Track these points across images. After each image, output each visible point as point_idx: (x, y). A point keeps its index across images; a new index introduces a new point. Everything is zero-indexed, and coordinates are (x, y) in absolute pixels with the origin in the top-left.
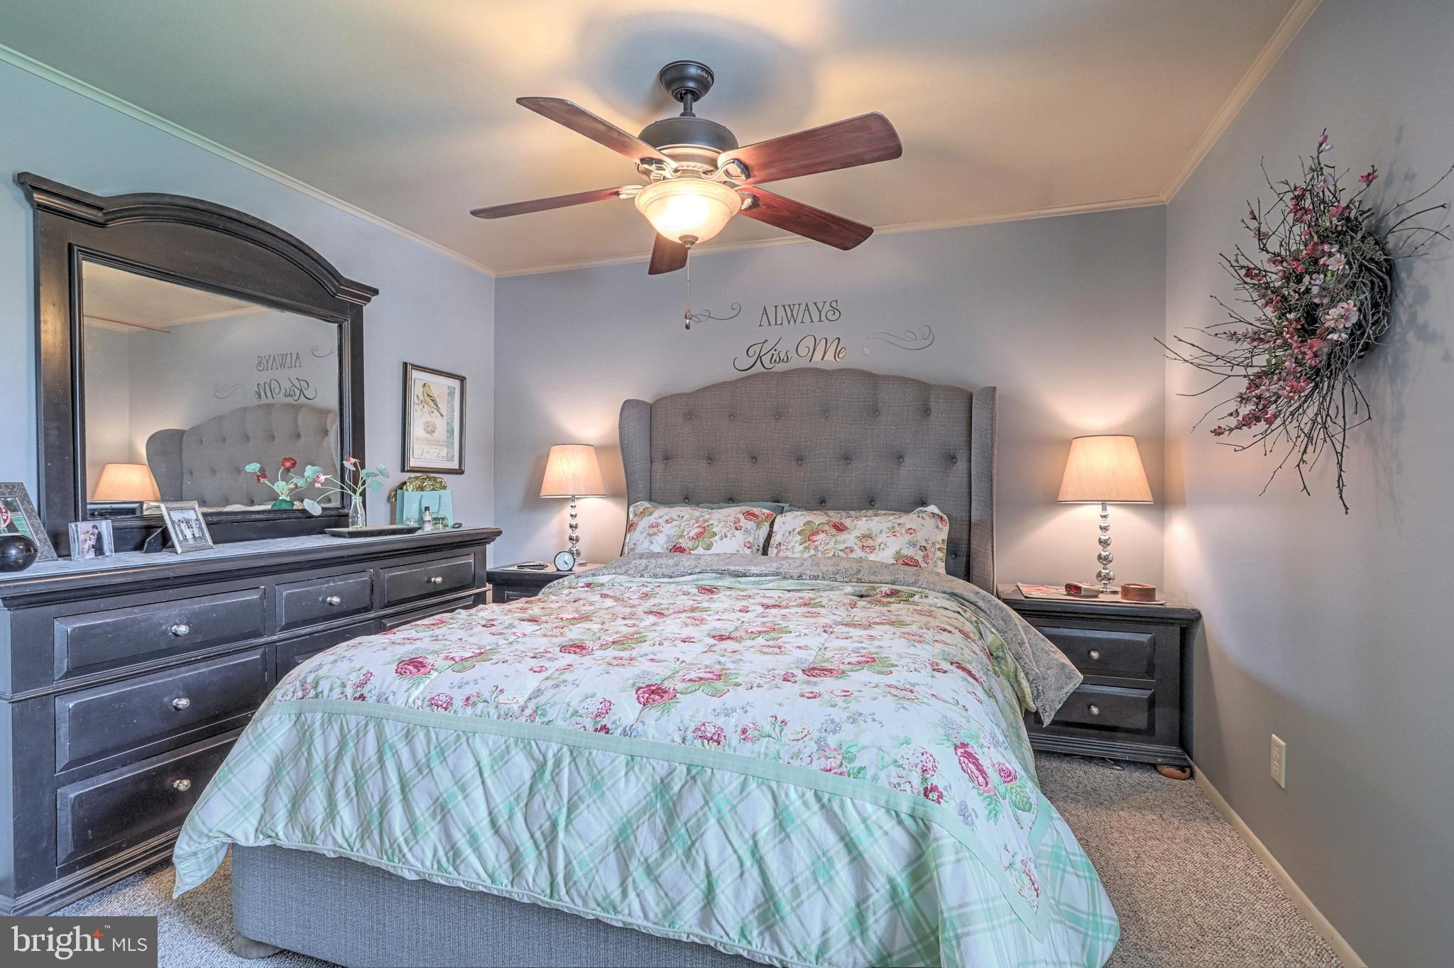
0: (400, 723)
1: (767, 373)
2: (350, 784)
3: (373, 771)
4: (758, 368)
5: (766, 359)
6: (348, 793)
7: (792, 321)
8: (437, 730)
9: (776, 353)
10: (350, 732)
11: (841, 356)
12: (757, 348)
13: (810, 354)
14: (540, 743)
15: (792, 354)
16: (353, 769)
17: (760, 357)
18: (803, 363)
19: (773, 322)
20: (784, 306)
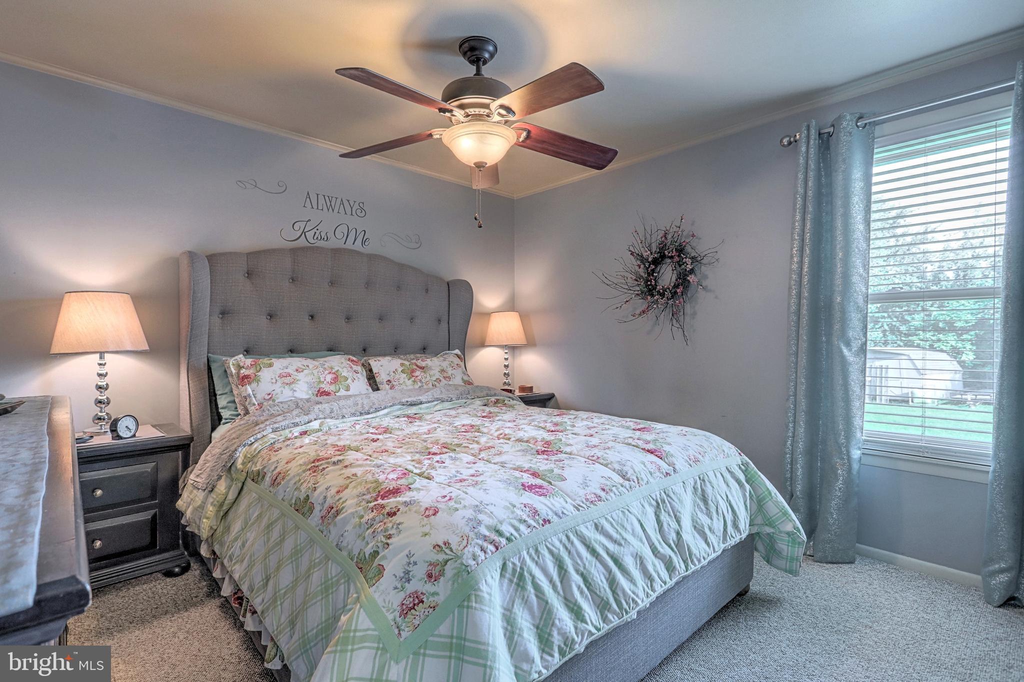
0: (588, 523)
1: (310, 248)
2: (583, 585)
3: (594, 565)
4: (302, 242)
5: (310, 235)
6: (582, 592)
7: (331, 209)
8: (610, 515)
9: (318, 232)
10: (559, 550)
11: (366, 244)
12: (302, 225)
13: (345, 238)
14: (652, 495)
15: (330, 235)
16: (578, 574)
17: (304, 232)
18: (340, 244)
19: (315, 207)
20: (324, 196)
